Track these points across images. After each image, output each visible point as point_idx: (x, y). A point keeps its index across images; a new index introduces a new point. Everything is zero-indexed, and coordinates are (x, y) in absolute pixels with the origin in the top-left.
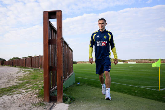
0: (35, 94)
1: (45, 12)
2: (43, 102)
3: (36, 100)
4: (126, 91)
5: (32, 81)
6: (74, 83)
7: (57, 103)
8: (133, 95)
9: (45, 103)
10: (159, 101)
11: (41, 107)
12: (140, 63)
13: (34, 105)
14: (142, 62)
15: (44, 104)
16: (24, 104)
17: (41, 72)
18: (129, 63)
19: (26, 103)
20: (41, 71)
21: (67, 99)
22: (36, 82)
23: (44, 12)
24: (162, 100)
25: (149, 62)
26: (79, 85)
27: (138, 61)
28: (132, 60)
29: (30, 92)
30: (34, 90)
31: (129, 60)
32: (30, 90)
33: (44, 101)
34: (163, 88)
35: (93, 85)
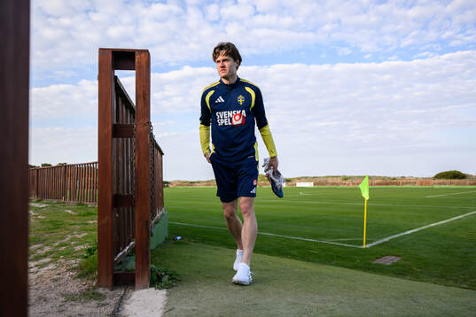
0: (68, 270)
1: (102, 51)
2: (94, 288)
3: (75, 287)
4: (295, 252)
5: (47, 235)
6: (166, 239)
7: (134, 289)
8: (308, 261)
9: (101, 290)
10: (364, 271)
11: (94, 303)
12: (322, 184)
13: (71, 298)
14: (327, 183)
15: (101, 295)
16: (40, 298)
17: (70, 211)
18: (299, 185)
19: (48, 296)
20: (68, 209)
21: (159, 279)
22: (61, 239)
23: (100, 49)
24: (369, 269)
25: (341, 184)
26: (179, 243)
27: (319, 182)
28: (306, 178)
29: (51, 266)
30: (62, 261)
31: (298, 179)
32: (48, 260)
33: (99, 286)
34: (371, 242)
35: (216, 241)
